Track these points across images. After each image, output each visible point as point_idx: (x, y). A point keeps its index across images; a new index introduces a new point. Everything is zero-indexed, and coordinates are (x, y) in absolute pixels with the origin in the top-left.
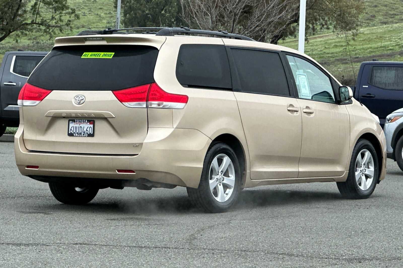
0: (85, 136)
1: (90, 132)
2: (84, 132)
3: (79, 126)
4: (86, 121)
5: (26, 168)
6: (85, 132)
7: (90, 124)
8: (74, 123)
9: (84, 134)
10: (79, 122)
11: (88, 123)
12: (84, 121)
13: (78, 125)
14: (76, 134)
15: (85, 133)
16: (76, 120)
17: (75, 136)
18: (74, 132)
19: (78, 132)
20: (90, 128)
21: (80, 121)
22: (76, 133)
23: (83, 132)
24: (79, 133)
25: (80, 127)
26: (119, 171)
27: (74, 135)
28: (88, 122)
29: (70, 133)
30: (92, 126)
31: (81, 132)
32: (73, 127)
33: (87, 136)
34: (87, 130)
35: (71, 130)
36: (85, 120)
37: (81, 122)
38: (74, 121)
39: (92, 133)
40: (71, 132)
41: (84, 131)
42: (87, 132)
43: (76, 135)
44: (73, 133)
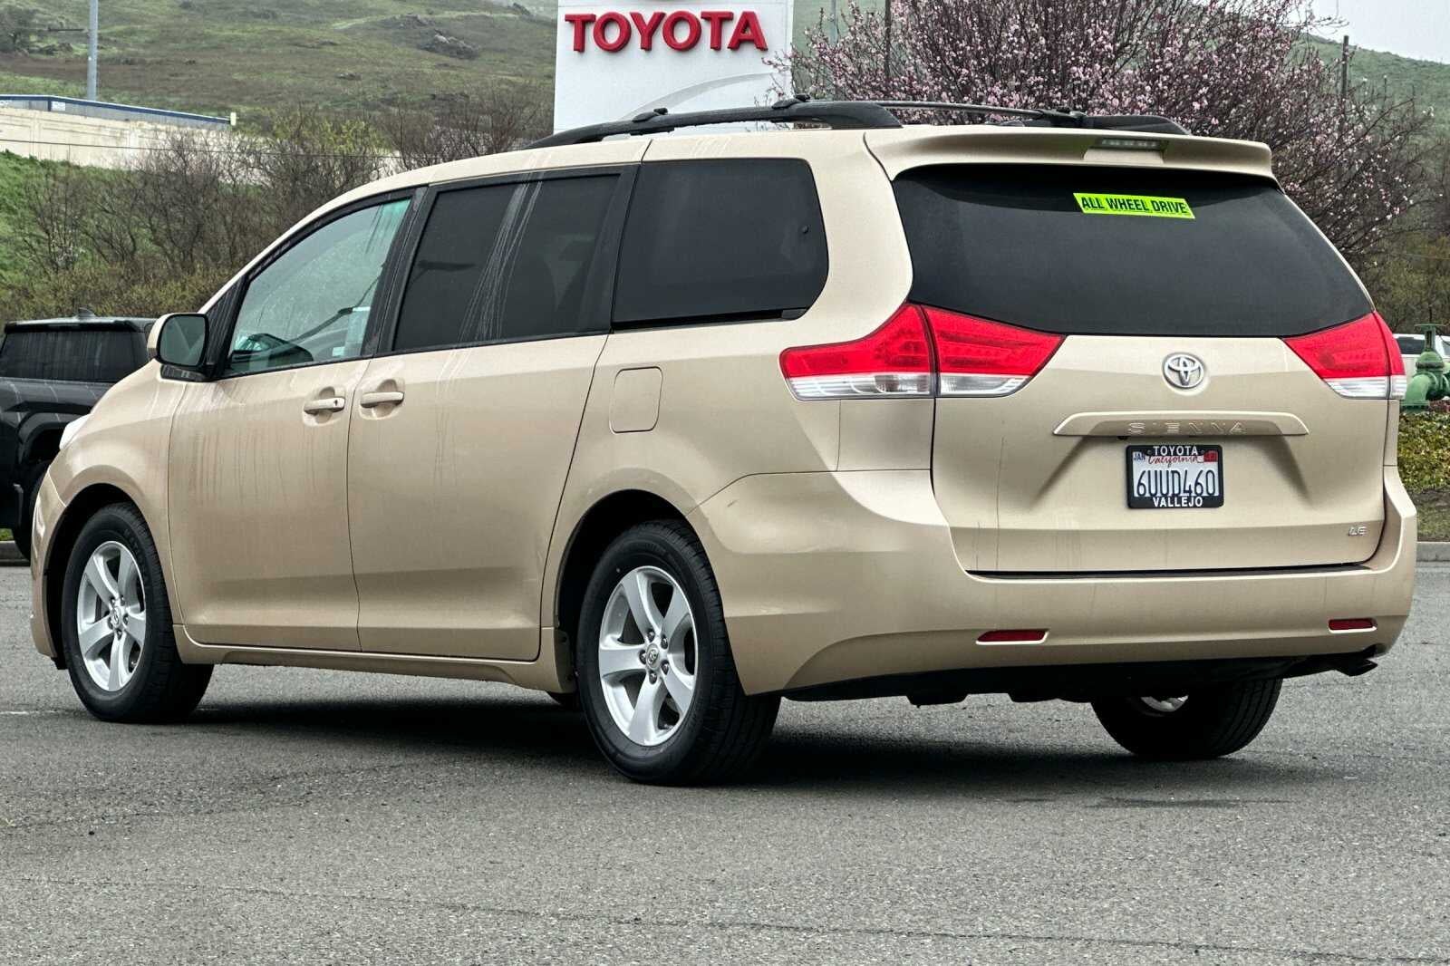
0: (1195, 506)
1: (1211, 491)
2: (1190, 492)
3: (1170, 470)
4: (1195, 451)
5: (978, 643)
6: (1193, 489)
7: (1206, 460)
8: (1147, 457)
9: (1189, 500)
10: (1169, 454)
11: (1201, 458)
12: (1185, 450)
13: (1162, 467)
14: (1163, 499)
15: (1193, 494)
16: (1156, 448)
17: (1159, 507)
18: (1153, 491)
19: (1165, 492)
20: (1210, 475)
21: (1172, 451)
22: (1159, 495)
23: (1185, 491)
24: (1170, 494)
25: (1173, 472)
27: (1156, 505)
28: (1200, 454)
29: (1136, 495)
30: (1213, 466)
31: (1176, 492)
32: (1146, 475)
33: (1202, 507)
34: (1197, 483)
35: (1140, 484)
36: (1188, 447)
37: (1175, 454)
38: (1147, 451)
39: (1217, 494)
40: (1142, 492)
41: (1187, 489)
42: (1199, 491)
43: (1163, 503)
44: (1147, 495)
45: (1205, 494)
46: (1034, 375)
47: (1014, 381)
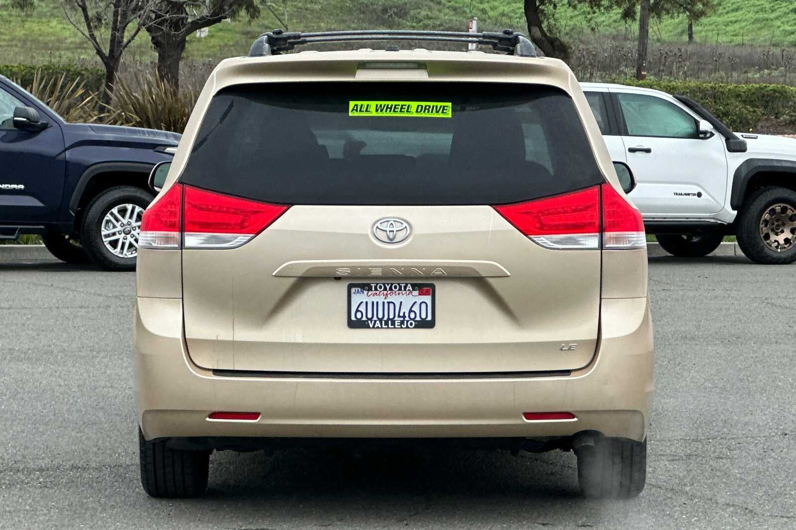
0: (408, 327)
1: (424, 316)
2: (404, 317)
3: (386, 301)
4: (409, 287)
5: (208, 419)
6: (407, 315)
7: (420, 294)
8: (366, 292)
9: (402, 323)
10: (385, 289)
11: (416, 293)
12: (400, 287)
13: (380, 299)
14: (378, 322)
15: (407, 319)
16: (373, 286)
17: (373, 327)
18: (370, 316)
19: (380, 316)
20: (423, 306)
21: (388, 288)
22: (375, 318)
23: (399, 316)
24: (386, 318)
25: (389, 303)
26: (529, 416)
27: (371, 326)
28: (414, 290)
29: (353, 318)
30: (428, 299)
31: (391, 316)
32: (363, 306)
33: (414, 328)
34: (411, 311)
35: (357, 311)
36: (403, 285)
37: (391, 289)
38: (365, 287)
39: (429, 318)
40: (359, 315)
41: (401, 314)
42: (412, 316)
43: (378, 324)
44: (364, 318)
45: (418, 318)
46: (258, 234)
47: (241, 238)
